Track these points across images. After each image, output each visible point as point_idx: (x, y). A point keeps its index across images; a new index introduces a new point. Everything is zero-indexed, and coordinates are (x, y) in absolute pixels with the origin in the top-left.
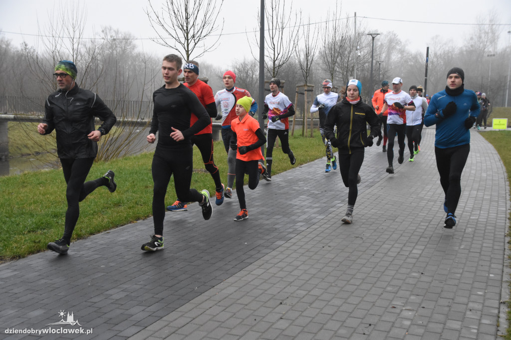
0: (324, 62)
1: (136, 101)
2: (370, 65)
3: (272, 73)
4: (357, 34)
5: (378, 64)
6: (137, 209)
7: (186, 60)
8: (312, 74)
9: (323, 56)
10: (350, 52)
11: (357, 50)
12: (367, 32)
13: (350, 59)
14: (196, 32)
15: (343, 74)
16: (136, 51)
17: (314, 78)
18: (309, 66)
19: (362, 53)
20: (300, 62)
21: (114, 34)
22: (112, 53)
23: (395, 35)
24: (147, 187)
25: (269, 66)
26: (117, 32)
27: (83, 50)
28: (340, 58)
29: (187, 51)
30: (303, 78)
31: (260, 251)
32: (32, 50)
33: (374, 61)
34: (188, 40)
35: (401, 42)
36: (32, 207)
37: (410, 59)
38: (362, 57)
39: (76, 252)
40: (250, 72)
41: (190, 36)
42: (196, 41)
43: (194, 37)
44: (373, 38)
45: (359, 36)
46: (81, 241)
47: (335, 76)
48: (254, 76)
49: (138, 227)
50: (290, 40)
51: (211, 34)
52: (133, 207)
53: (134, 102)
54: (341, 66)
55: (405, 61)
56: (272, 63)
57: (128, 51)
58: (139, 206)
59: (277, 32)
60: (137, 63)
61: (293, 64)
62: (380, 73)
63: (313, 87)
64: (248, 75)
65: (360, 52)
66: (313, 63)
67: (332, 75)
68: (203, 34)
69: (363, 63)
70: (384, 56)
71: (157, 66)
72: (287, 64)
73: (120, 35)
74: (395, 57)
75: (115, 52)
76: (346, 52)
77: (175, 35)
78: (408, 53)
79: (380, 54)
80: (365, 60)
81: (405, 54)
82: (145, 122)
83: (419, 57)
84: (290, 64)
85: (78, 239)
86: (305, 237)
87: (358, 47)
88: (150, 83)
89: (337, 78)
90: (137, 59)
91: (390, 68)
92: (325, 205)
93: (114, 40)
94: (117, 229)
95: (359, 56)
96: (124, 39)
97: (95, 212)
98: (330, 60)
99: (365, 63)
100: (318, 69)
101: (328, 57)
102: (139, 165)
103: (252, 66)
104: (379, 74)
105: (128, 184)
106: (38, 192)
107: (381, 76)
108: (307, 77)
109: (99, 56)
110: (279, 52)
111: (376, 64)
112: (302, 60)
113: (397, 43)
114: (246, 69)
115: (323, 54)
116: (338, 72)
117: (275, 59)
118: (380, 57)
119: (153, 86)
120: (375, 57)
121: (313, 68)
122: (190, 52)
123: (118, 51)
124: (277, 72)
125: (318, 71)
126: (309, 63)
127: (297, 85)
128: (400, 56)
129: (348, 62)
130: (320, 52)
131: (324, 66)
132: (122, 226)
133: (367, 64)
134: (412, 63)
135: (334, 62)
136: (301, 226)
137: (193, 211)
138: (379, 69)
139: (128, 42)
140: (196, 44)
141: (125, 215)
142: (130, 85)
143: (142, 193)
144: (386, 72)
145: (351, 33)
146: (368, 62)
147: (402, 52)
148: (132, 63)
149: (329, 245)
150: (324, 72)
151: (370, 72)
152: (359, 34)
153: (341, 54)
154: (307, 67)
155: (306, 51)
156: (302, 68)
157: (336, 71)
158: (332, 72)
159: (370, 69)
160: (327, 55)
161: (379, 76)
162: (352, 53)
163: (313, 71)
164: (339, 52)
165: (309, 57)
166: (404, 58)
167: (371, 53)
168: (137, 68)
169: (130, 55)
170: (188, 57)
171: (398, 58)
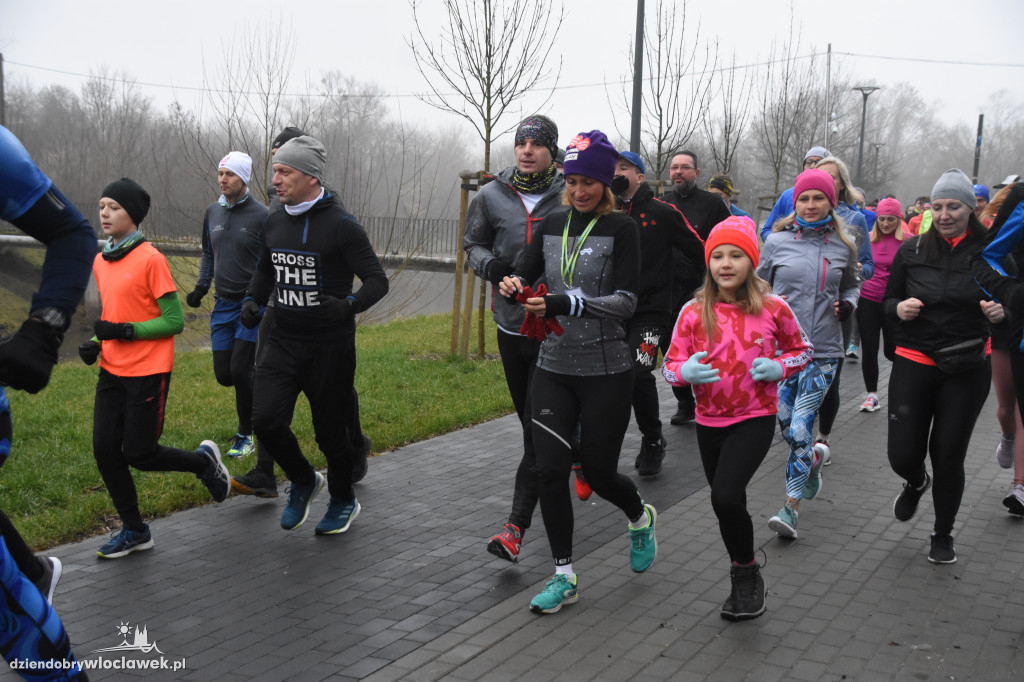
0: (762, 145)
1: (384, 218)
2: (857, 152)
3: (655, 166)
4: (831, 89)
5: (874, 150)
6: (379, 430)
7: (485, 137)
8: (736, 168)
9: (760, 132)
10: (815, 126)
11: (830, 120)
12: (852, 84)
13: (816, 138)
14: (506, 83)
16: (387, 119)
17: (740, 178)
18: (730, 153)
19: (841, 126)
20: (712, 143)
21: (344, 87)
22: (340, 123)
23: (912, 90)
24: (400, 387)
25: (649, 151)
26: (351, 83)
27: (285, 117)
28: (794, 136)
29: (487, 121)
32: (189, 118)
33: (866, 144)
34: (489, 98)
35: (924, 105)
36: (181, 420)
37: (942, 140)
41: (494, 89)
42: (505, 101)
43: (501, 93)
44: (866, 97)
45: (836, 91)
47: (784, 173)
49: (381, 465)
50: (694, 100)
51: (536, 86)
52: (372, 425)
53: (379, 218)
54: (796, 151)
55: (931, 144)
56: (656, 146)
57: (372, 119)
58: (385, 424)
59: (668, 83)
60: (387, 143)
61: (697, 148)
62: (878, 167)
63: (738, 194)
65: (838, 125)
66: (739, 147)
67: (777, 170)
68: (520, 87)
69: (843, 147)
70: (886, 132)
71: (426, 149)
73: (356, 89)
74: (910, 135)
75: (345, 121)
76: (808, 125)
77: (464, 89)
78: (937, 128)
79: (879, 129)
80: (847, 140)
81: (932, 130)
82: (401, 260)
83: (961, 135)
87: (833, 115)
88: (412, 183)
89: (788, 178)
90: (388, 135)
91: (899, 157)
93: (345, 97)
95: (835, 132)
96: (365, 96)
98: (773, 140)
99: (846, 147)
100: (750, 159)
101: (770, 134)
102: (385, 343)
104: (876, 170)
106: (191, 392)
107: (879, 174)
109: (314, 128)
110: (670, 124)
111: (870, 149)
112: (716, 140)
113: (916, 107)
115: (759, 127)
116: (789, 164)
117: (662, 137)
118: (878, 135)
119: (418, 189)
120: (868, 135)
121: (738, 155)
122: (492, 122)
123: (352, 119)
124: (665, 163)
125: (748, 163)
126: (730, 147)
128: (920, 132)
130: (754, 125)
131: (762, 154)
133: (850, 150)
134: (947, 148)
137: (491, 436)
138: (876, 159)
139: (372, 101)
140: (504, 106)
142: (373, 186)
143: (390, 398)
144: (891, 165)
145: (820, 86)
146: (853, 145)
147: (925, 124)
148: (378, 142)
150: (761, 164)
151: (856, 165)
152: (835, 88)
153: (796, 129)
154: (726, 154)
155: (726, 122)
156: (716, 157)
157: (785, 163)
158: (778, 166)
159: (856, 159)
160: (769, 130)
161: (875, 174)
162: (819, 127)
163: (739, 162)
164: (793, 125)
165: (731, 135)
166: (929, 137)
167: (860, 127)
168: (388, 153)
169: (375, 127)
170: (489, 132)
171: (916, 138)
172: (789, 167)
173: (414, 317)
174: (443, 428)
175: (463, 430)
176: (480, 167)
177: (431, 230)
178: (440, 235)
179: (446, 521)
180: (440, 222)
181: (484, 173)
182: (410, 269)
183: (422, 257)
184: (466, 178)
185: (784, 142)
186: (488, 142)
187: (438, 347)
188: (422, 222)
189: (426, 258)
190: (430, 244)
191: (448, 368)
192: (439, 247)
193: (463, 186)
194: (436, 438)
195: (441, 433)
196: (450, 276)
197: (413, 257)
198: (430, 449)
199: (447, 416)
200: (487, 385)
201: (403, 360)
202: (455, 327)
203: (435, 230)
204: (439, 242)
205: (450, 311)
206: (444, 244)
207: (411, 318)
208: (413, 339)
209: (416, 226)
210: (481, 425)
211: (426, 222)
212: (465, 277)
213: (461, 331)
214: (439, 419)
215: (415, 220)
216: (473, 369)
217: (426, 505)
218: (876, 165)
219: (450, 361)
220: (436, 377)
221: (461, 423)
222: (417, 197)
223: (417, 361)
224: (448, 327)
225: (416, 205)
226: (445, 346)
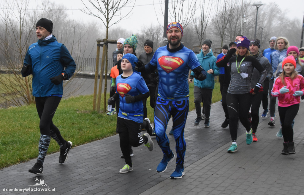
0: (217, 28)
2: (254, 30)
5: (261, 29)
7: (106, 25)
9: (215, 22)
10: (237, 20)
11: (243, 17)
12: (252, 3)
13: (237, 25)
14: (114, 4)
15: (231, 37)
16: (67, 19)
18: (203, 31)
19: (248, 20)
20: (196, 27)
21: (51, 6)
23: (276, 5)
24: (73, 124)
26: (53, 5)
27: (27, 19)
28: (229, 24)
29: (107, 19)
30: (198, 40)
31: (161, 176)
33: (258, 27)
34: (108, 10)
35: (281, 11)
37: (288, 25)
38: (247, 23)
39: (19, 172)
40: (155, 35)
41: (110, 7)
42: (114, 11)
43: (113, 8)
44: (258, 8)
45: (245, 6)
46: (23, 163)
47: (225, 39)
48: (159, 39)
50: (189, 10)
51: (126, 5)
54: (229, 30)
55: (284, 27)
57: (61, 19)
58: (67, 138)
59: (179, 4)
60: (67, 28)
61: (190, 29)
62: (263, 36)
64: (154, 38)
65: (246, 20)
66: (207, 28)
67: (222, 38)
69: (248, 28)
70: (266, 22)
71: (83, 31)
72: (185, 29)
74: (276, 23)
76: (234, 20)
77: (98, 7)
79: (263, 21)
80: (250, 26)
81: (284, 21)
83: (296, 23)
84: (188, 29)
85: (21, 162)
86: (197, 166)
87: (244, 15)
88: (77, 44)
89: (226, 41)
90: (68, 25)
91: (271, 32)
92: (214, 141)
93: (51, 10)
94: (50, 155)
95: (245, 22)
96: (59, 10)
97: (34, 142)
98: (220, 26)
99: (250, 28)
100: (211, 33)
101: (219, 23)
102: (67, 107)
103: (157, 30)
104: (261, 38)
105: (58, 121)
107: (263, 39)
108: (201, 39)
111: (259, 29)
112: (198, 26)
113: (277, 12)
114: (152, 33)
115: (215, 21)
116: (227, 35)
118: (262, 24)
119: (80, 46)
120: (258, 24)
121: (206, 32)
122: (109, 20)
123: (54, 19)
125: (210, 35)
126: (203, 29)
127: (193, 46)
128: (279, 22)
129: (236, 27)
130: (213, 20)
131: (216, 31)
132: (54, 153)
133: (251, 29)
134: (290, 28)
135: (224, 28)
136: (195, 158)
138: (261, 33)
139: (62, 12)
140: (114, 13)
141: (56, 145)
143: (69, 128)
144: (268, 35)
145: (239, 4)
146: (252, 28)
147: (281, 19)
148: (64, 28)
149: (217, 173)
150: (216, 35)
151: (253, 35)
153: (230, 22)
154: (202, 31)
155: (202, 19)
156: (197, 32)
157: (225, 34)
158: (222, 36)
159: (254, 33)
160: (219, 22)
161: (261, 39)
162: (239, 20)
163: (207, 35)
164: (228, 20)
165: (204, 24)
166: (283, 24)
167: (255, 20)
168: (68, 32)
169: (63, 22)
170: (108, 23)
171: (278, 24)
172: (226, 36)
173: (78, 96)
174: (91, 140)
175: (98, 140)
176: (104, 37)
177: (85, 62)
178: (88, 64)
179: (91, 176)
180: (88, 59)
181: (106, 39)
182: (77, 77)
183: (81, 73)
184: (99, 41)
185: (225, 26)
186: (107, 27)
187: (88, 108)
188: (81, 59)
189: (83, 73)
190: (84, 68)
191: (92, 116)
192: (88, 69)
193: (98, 45)
194: (88, 144)
195: (89, 142)
196: (93, 80)
197: (78, 73)
198: (85, 148)
199: (92, 135)
200: (107, 123)
201: (74, 113)
202: (95, 100)
203: (87, 62)
204: (88, 67)
205: (93, 94)
206: (90, 67)
207: (77, 96)
208: (78, 105)
209: (79, 60)
210: (105, 138)
211: (83, 59)
212: (99, 80)
213: (97, 102)
214: (88, 136)
215: (78, 58)
216: (102, 117)
217: (84, 170)
218: (262, 36)
219: (93, 114)
220: (87, 120)
221: (97, 138)
222: (80, 50)
223: (80, 114)
224: (92, 100)
225: (79, 52)
226: (91, 108)
